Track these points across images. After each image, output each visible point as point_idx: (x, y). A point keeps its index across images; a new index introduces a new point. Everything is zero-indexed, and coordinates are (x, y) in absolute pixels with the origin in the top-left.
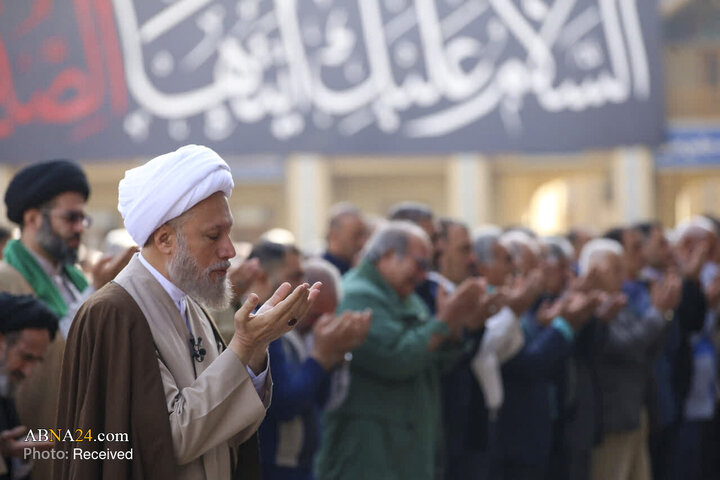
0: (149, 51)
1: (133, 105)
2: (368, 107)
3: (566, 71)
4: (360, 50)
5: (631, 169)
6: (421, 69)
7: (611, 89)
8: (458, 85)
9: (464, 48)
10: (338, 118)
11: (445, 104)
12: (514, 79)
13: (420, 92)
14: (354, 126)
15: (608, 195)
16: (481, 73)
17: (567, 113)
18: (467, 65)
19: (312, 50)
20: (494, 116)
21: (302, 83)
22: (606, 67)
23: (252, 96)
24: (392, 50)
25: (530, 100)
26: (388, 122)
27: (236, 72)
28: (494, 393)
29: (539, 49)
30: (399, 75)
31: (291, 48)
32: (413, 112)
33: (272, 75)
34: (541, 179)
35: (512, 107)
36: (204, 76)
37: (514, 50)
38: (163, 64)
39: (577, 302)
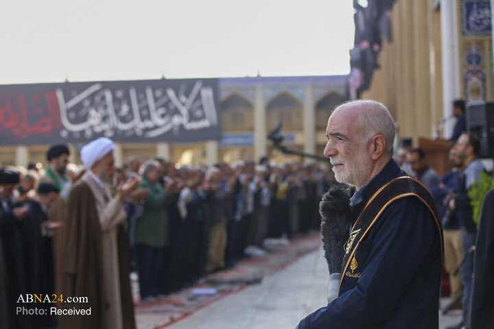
0: (68, 111)
1: (63, 127)
2: (133, 129)
3: (192, 118)
4: (131, 112)
5: (211, 147)
6: (149, 117)
7: (204, 124)
8: (160, 122)
9: (162, 111)
10: (124, 132)
11: (156, 127)
12: (176, 120)
13: (149, 124)
14: (130, 134)
15: (204, 154)
16: (167, 119)
17: (192, 131)
18: (163, 116)
19: (117, 111)
20: (170, 132)
21: (114, 121)
22: (203, 117)
23: (99, 125)
24: (140, 111)
25: (181, 127)
26: (139, 132)
27: (94, 118)
28: (183, 212)
29: (184, 111)
30: (143, 119)
31: (110, 111)
32: (147, 130)
33: (105, 119)
34: (184, 150)
35: (176, 129)
36: (85, 118)
37: (177, 112)
38: (72, 115)
39: (206, 186)
